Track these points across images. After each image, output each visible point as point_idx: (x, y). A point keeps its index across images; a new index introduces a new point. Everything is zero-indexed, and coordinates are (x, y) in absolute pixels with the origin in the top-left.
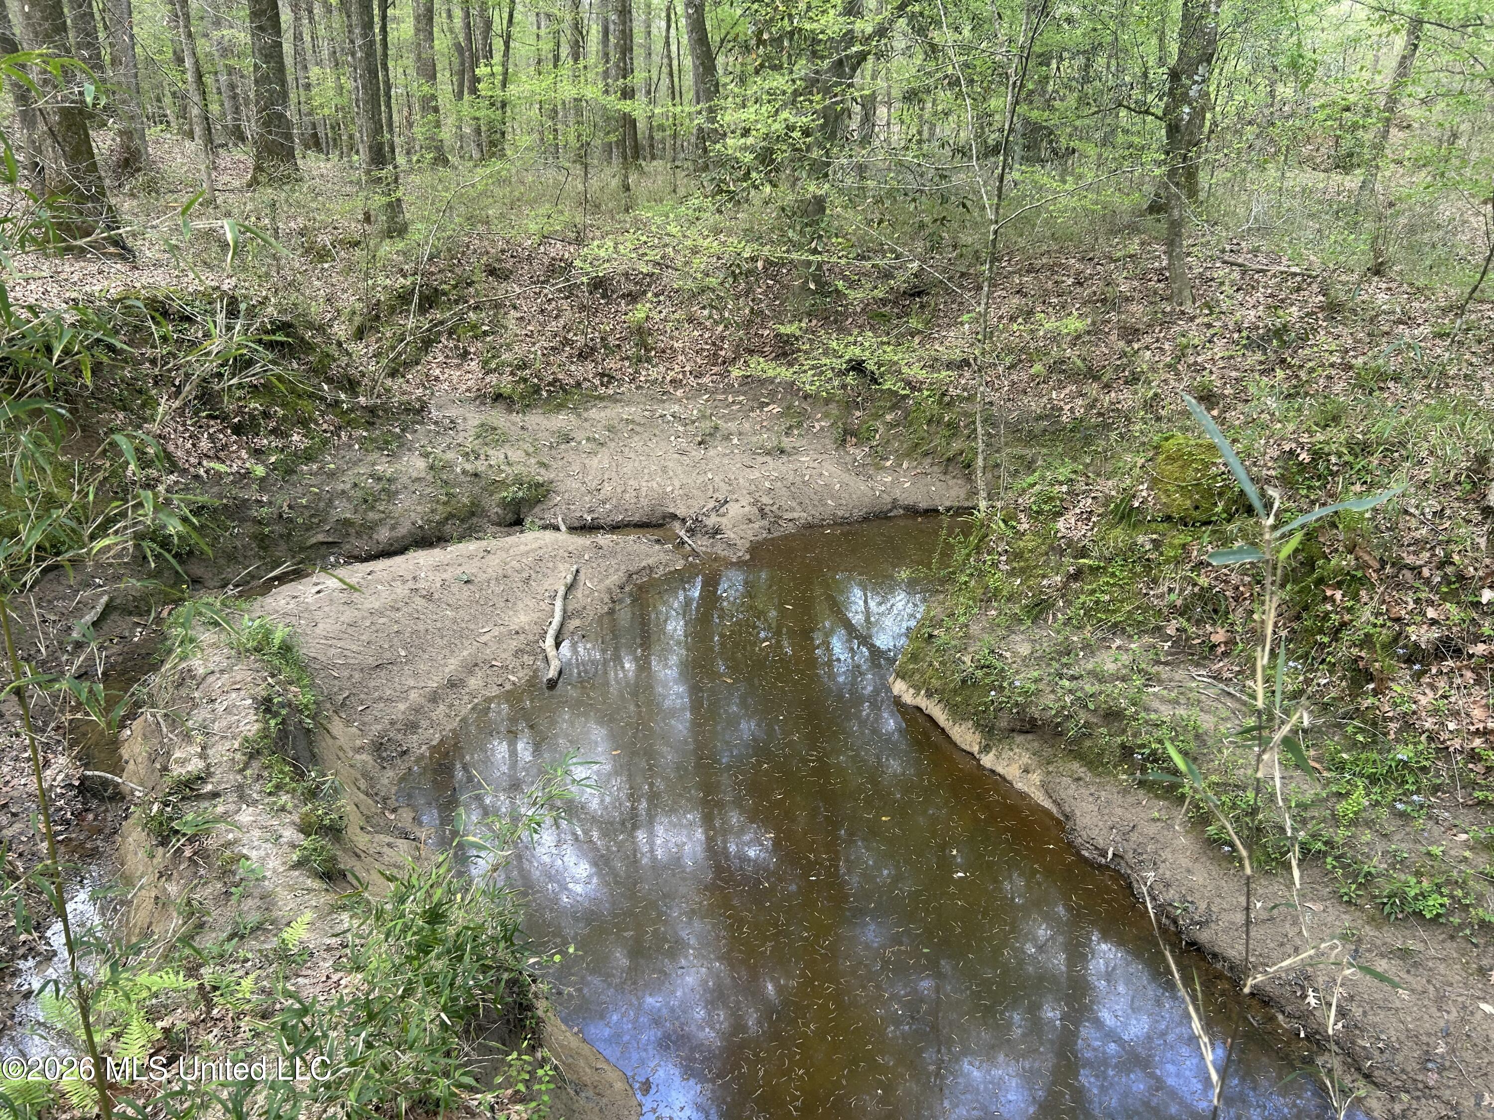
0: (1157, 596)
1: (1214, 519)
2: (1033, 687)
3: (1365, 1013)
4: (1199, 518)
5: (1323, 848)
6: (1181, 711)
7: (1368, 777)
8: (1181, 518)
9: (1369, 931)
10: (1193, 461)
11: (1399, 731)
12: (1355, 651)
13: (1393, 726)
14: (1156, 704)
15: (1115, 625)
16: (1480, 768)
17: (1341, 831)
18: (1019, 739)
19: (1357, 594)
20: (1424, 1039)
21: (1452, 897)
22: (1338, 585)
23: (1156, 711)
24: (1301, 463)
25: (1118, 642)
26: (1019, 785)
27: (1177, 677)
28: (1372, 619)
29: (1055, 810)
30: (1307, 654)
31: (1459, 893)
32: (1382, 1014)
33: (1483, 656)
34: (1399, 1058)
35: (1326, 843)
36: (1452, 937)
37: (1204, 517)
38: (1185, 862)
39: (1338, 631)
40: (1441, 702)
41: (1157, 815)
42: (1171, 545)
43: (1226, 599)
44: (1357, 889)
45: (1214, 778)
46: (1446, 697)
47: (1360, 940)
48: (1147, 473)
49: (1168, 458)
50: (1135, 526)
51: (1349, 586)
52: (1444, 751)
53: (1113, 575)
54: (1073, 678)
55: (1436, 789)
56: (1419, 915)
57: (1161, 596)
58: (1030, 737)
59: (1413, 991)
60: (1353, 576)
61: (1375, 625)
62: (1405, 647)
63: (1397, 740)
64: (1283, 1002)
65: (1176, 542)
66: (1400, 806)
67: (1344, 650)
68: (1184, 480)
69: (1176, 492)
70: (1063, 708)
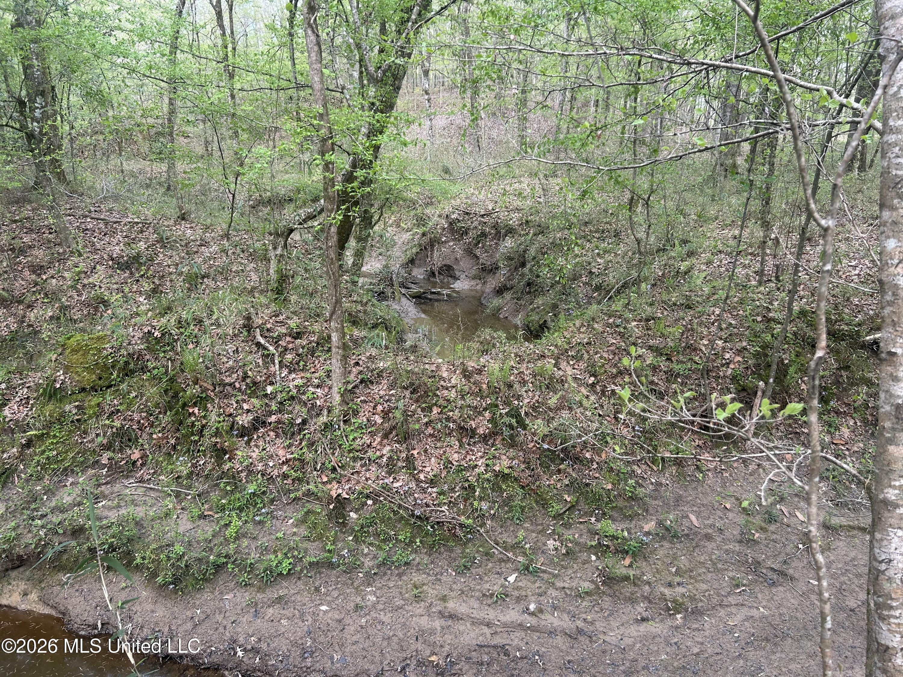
0: (90, 442)
1: (113, 383)
2: (13, 534)
3: (268, 644)
4: (104, 384)
5: (225, 560)
6: (123, 511)
7: (238, 509)
8: (92, 388)
9: (260, 596)
10: (90, 350)
11: (247, 476)
12: (213, 439)
13: (243, 475)
14: (106, 513)
15: (66, 469)
16: (289, 481)
17: (232, 546)
18: (13, 574)
19: (206, 407)
20: (300, 642)
21: (293, 557)
22: (195, 405)
23: (106, 518)
24: (156, 338)
25: (71, 480)
26: (23, 607)
27: (116, 489)
28: (217, 419)
29: (54, 613)
30: (189, 450)
31: (296, 553)
32: (277, 640)
33: (276, 422)
34: (291, 660)
35: (225, 557)
36: (299, 578)
37: (107, 383)
38: (149, 607)
39: (202, 431)
40: (263, 453)
41: (124, 585)
42: (91, 407)
43: (134, 430)
44: (248, 575)
45: (154, 546)
46: (264, 449)
47: (256, 604)
48: (61, 363)
49: (73, 350)
50: (61, 400)
51: (201, 403)
52: (271, 480)
53: (55, 436)
54: (43, 516)
55: (272, 501)
56: (280, 574)
57: (93, 441)
58: (21, 569)
59: (288, 618)
60: (201, 397)
61: (220, 422)
62: (238, 429)
63: (247, 482)
64: (225, 663)
65: (93, 403)
66: (257, 518)
67: (207, 441)
68: (87, 363)
69: (84, 371)
70: (40, 540)
